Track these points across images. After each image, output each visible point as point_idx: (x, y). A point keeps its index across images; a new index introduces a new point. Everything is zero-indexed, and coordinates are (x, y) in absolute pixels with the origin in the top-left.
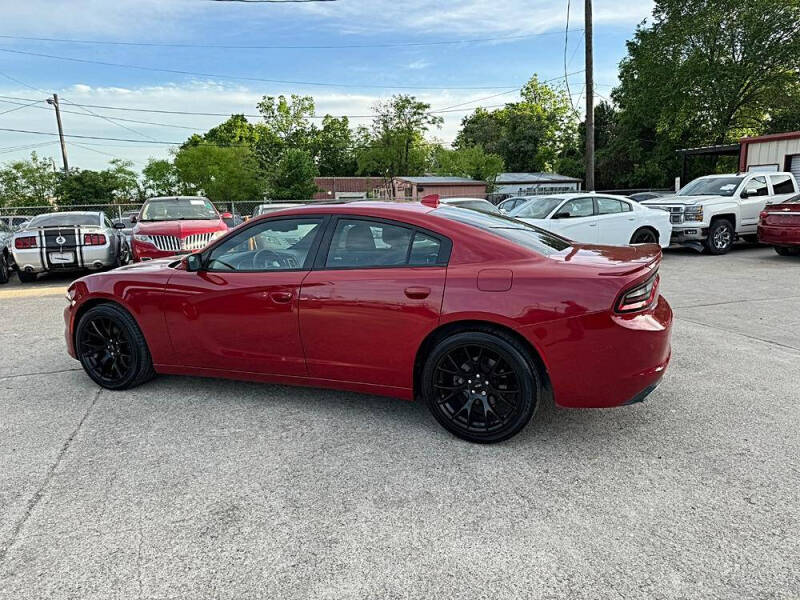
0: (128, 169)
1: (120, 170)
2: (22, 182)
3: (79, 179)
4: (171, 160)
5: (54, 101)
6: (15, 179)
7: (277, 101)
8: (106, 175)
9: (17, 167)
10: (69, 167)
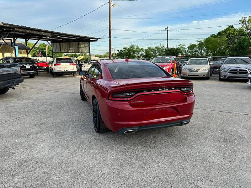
0: (184, 47)
1: (182, 47)
2: (157, 52)
3: (170, 50)
4: (197, 43)
5: (167, 29)
6: (155, 51)
7: (247, 19)
8: (178, 49)
9: (156, 48)
10: (168, 47)
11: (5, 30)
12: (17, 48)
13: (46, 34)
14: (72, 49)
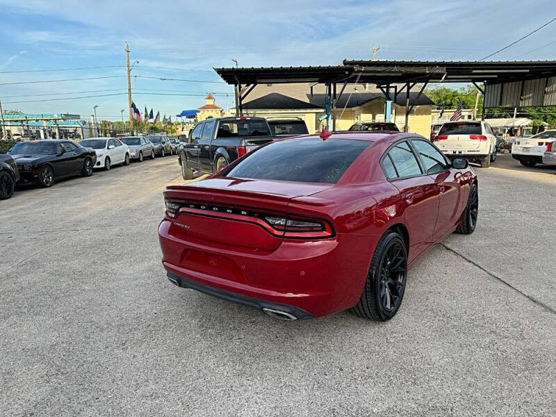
11: (347, 73)
12: (389, 103)
13: (438, 70)
14: (529, 98)
